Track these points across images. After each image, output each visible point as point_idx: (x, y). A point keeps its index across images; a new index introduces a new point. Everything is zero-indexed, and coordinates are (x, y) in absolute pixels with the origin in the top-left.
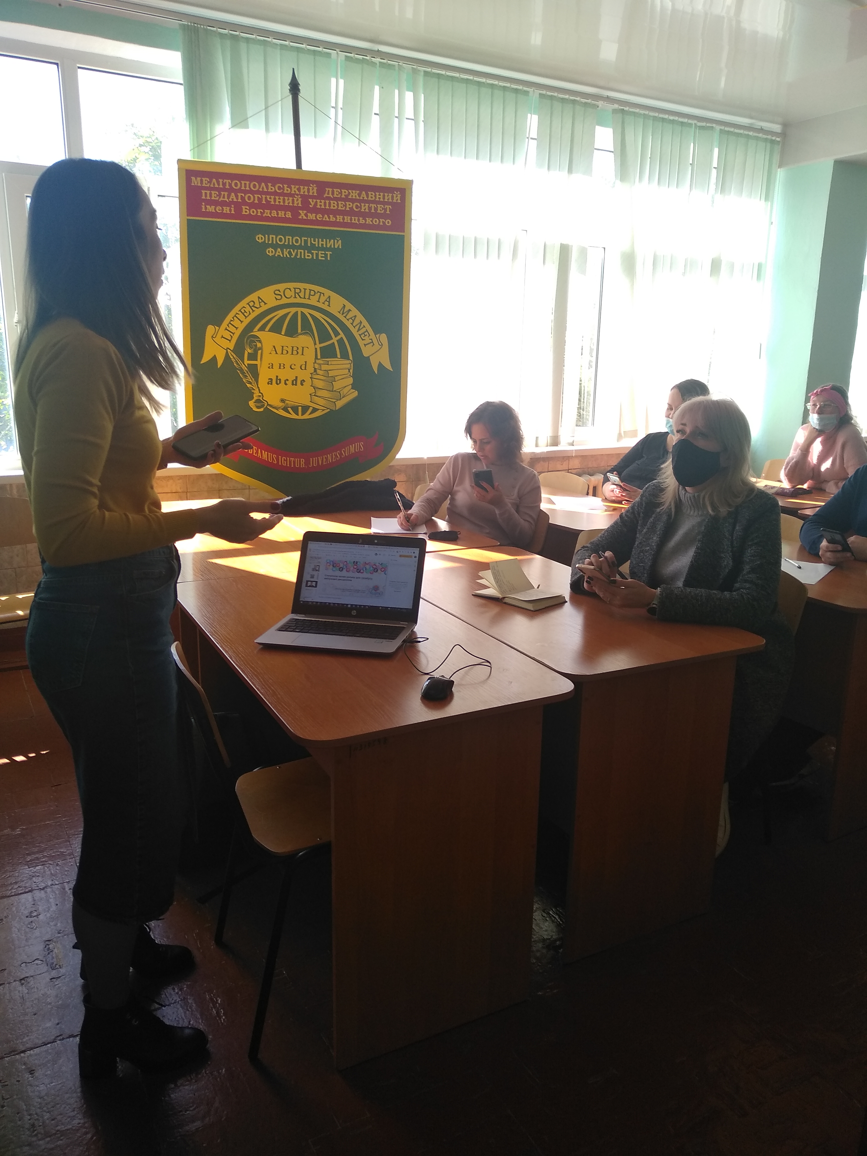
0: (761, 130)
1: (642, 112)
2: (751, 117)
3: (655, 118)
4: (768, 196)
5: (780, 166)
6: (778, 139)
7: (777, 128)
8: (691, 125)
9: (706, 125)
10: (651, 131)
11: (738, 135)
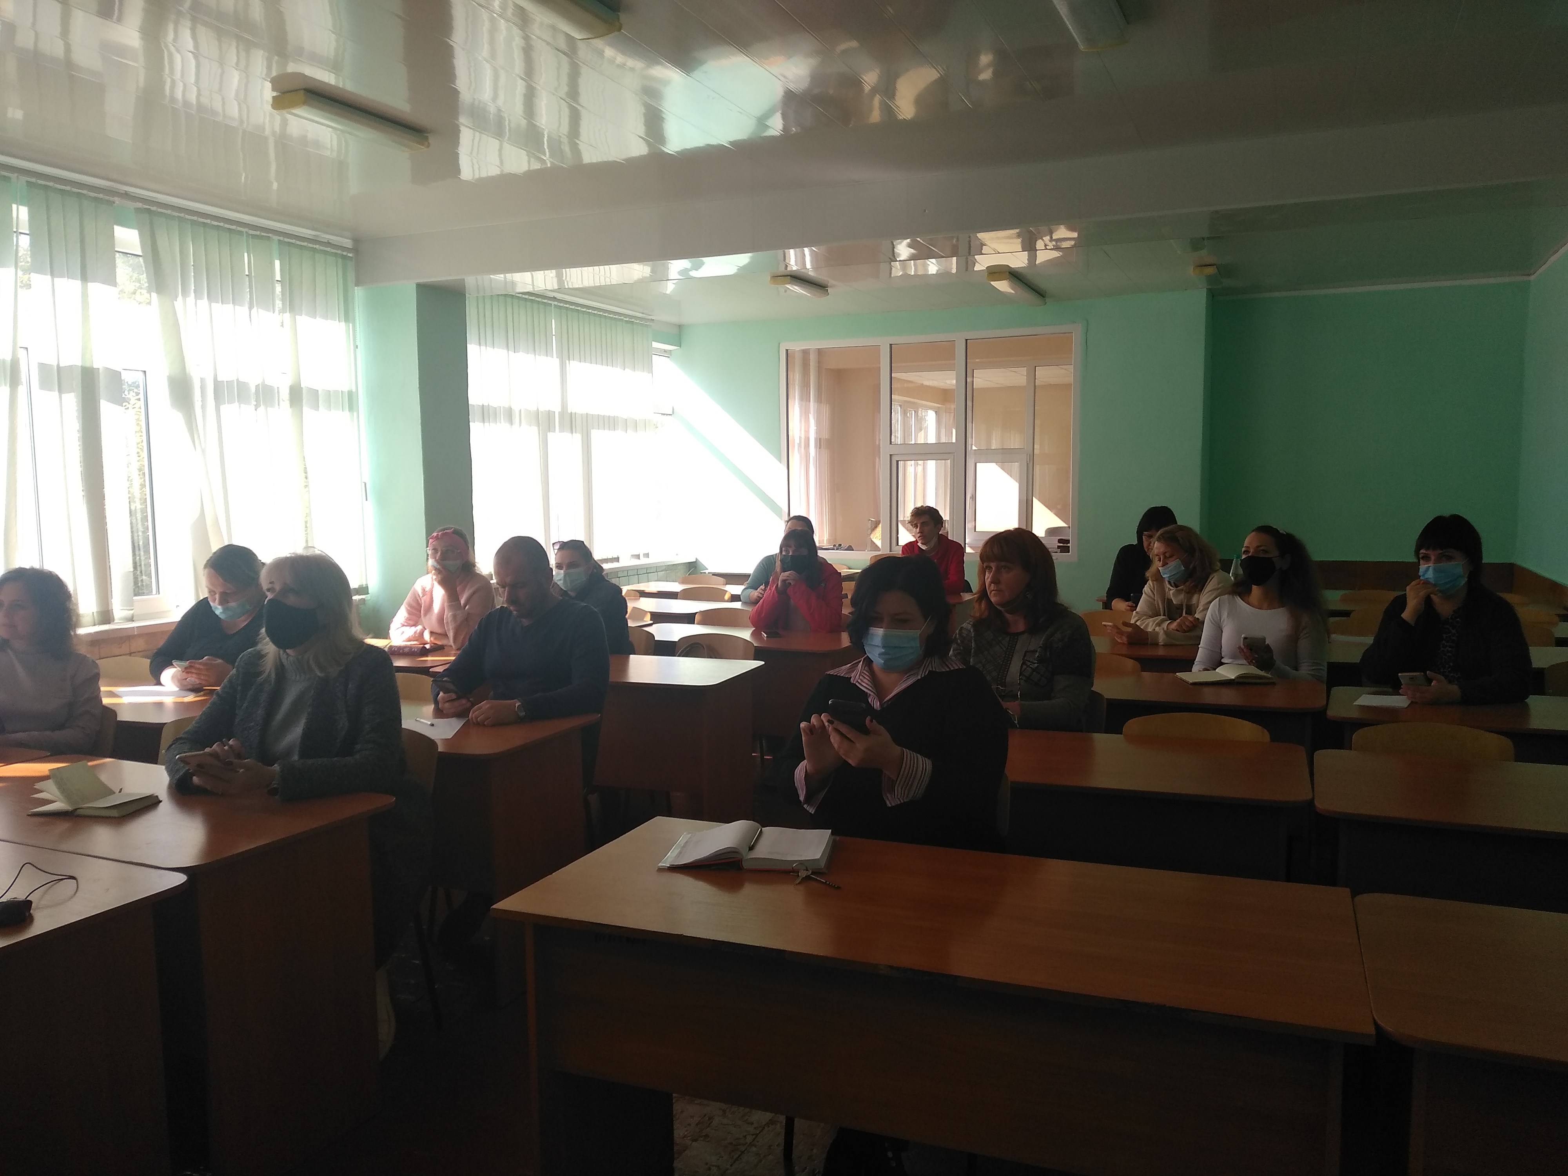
0: (329, 244)
1: (177, 214)
2: (314, 229)
3: (193, 223)
4: (348, 316)
5: (357, 284)
6: (350, 255)
7: (348, 243)
8: (241, 233)
9: (260, 234)
10: (190, 238)
11: (301, 247)
